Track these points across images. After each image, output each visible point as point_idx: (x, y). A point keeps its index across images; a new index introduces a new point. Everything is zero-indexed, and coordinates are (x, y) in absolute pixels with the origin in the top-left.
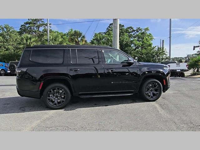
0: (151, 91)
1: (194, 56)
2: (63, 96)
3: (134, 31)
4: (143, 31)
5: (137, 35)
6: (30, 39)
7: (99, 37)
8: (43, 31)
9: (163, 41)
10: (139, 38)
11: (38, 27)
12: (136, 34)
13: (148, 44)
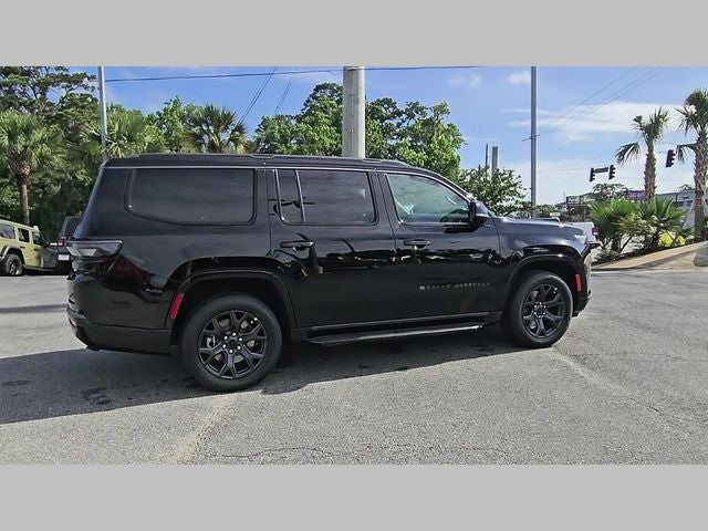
0: (540, 312)
1: (585, 200)
2: (252, 344)
3: (399, 114)
4: (430, 114)
5: (411, 129)
6: (27, 131)
7: (279, 131)
8: (62, 101)
9: (495, 149)
10: (416, 137)
11: (43, 86)
12: (405, 125)
13: (446, 160)
